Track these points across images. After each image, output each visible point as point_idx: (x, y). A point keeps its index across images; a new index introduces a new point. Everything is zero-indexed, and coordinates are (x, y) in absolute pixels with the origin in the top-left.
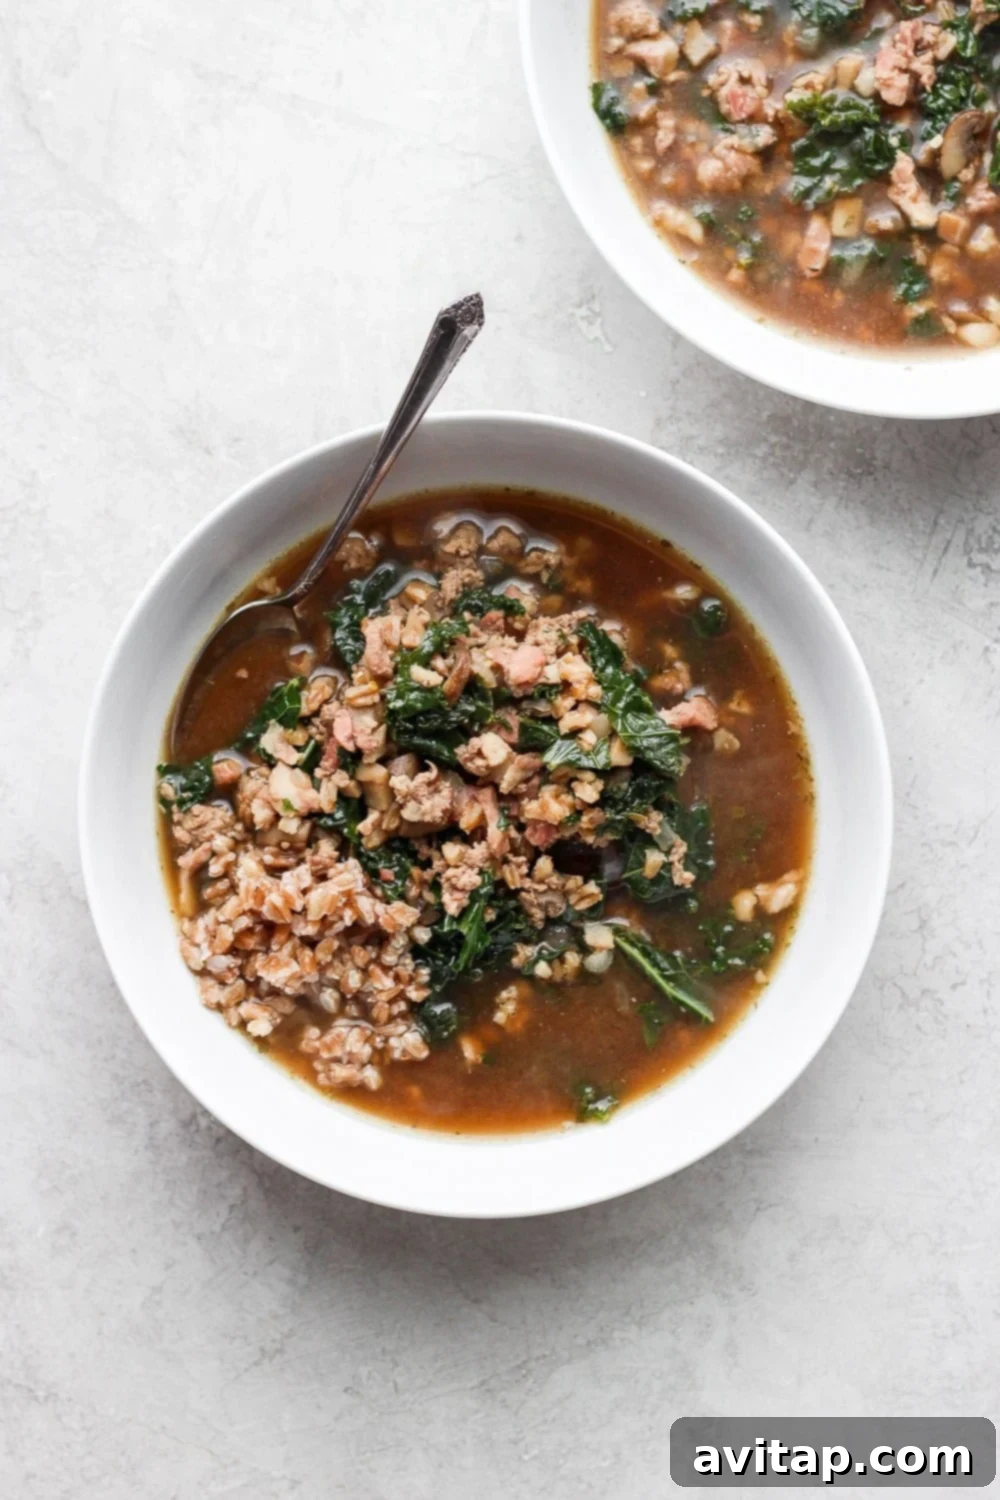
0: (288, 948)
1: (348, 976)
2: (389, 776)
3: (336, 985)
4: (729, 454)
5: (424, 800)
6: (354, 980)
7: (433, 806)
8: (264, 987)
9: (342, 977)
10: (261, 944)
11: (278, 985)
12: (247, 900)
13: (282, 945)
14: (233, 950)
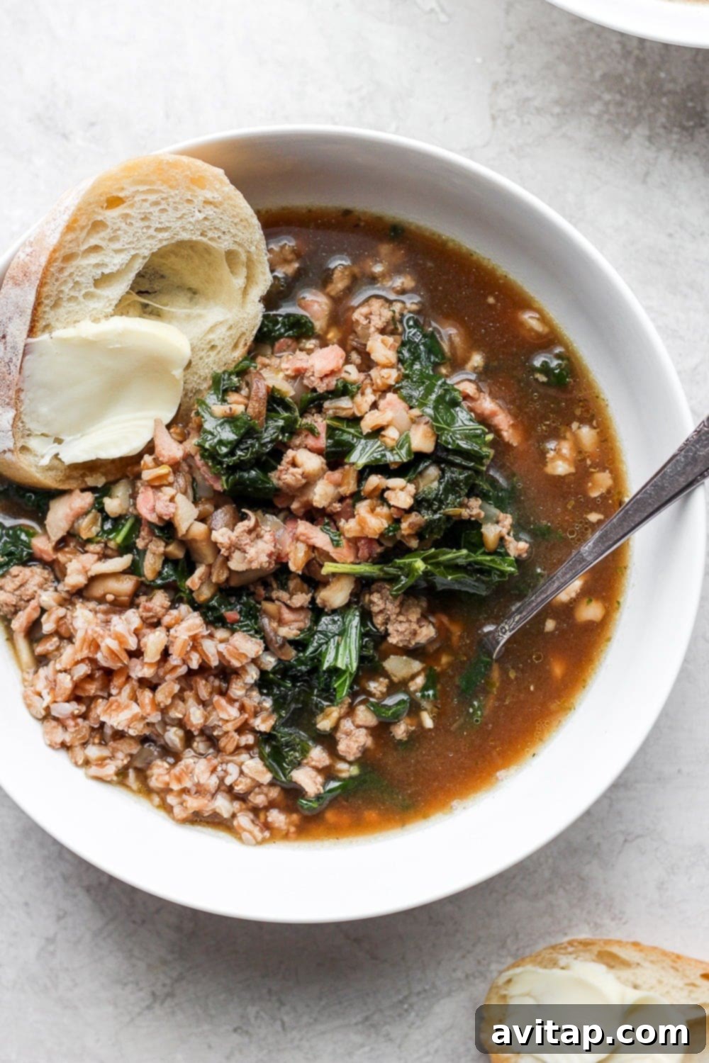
0: (127, 690)
1: (189, 714)
2: (210, 530)
3: (181, 724)
4: (564, 113)
5: (247, 548)
6: (196, 716)
7: (257, 553)
8: (108, 731)
9: (185, 715)
10: (102, 690)
11: (120, 728)
12: (81, 650)
13: (121, 689)
14: (75, 697)
